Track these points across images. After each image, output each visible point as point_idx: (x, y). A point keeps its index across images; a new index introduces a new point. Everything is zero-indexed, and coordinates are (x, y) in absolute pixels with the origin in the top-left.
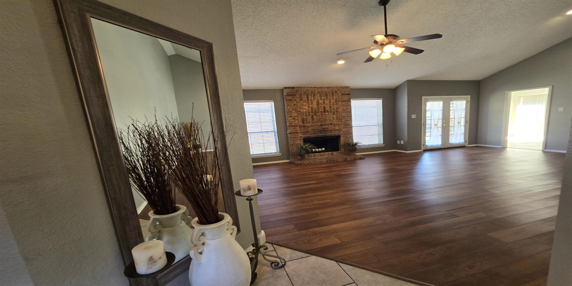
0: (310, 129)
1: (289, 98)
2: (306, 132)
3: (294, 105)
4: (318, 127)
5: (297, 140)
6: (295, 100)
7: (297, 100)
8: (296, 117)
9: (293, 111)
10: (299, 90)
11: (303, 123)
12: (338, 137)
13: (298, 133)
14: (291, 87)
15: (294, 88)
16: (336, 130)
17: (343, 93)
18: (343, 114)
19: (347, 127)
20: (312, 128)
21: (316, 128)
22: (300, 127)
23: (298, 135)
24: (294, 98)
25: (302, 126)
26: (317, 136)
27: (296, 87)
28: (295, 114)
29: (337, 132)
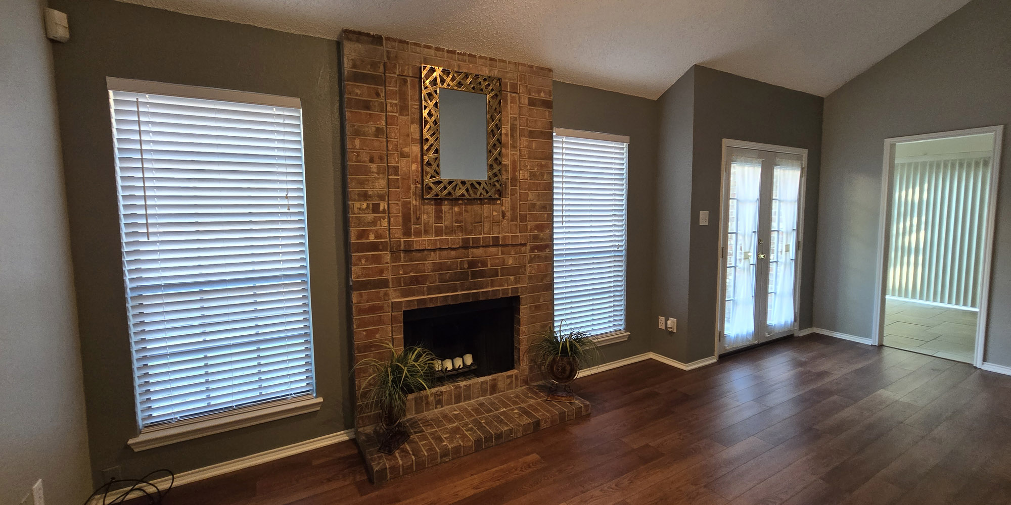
0: (428, 264)
1: (358, 92)
2: (416, 280)
3: (379, 131)
4: (453, 253)
5: (380, 321)
6: (383, 108)
7: (389, 108)
8: (381, 197)
9: (374, 167)
10: (396, 57)
11: (407, 233)
12: (511, 304)
13: (384, 284)
14: (368, 35)
15: (377, 40)
16: (508, 271)
17: (534, 95)
18: (531, 197)
19: (539, 257)
20: (434, 258)
21: (449, 262)
22: (395, 253)
23: (386, 294)
24: (378, 95)
25: (402, 247)
26: (450, 302)
27: (388, 39)
28: (380, 184)
29: (512, 278)
